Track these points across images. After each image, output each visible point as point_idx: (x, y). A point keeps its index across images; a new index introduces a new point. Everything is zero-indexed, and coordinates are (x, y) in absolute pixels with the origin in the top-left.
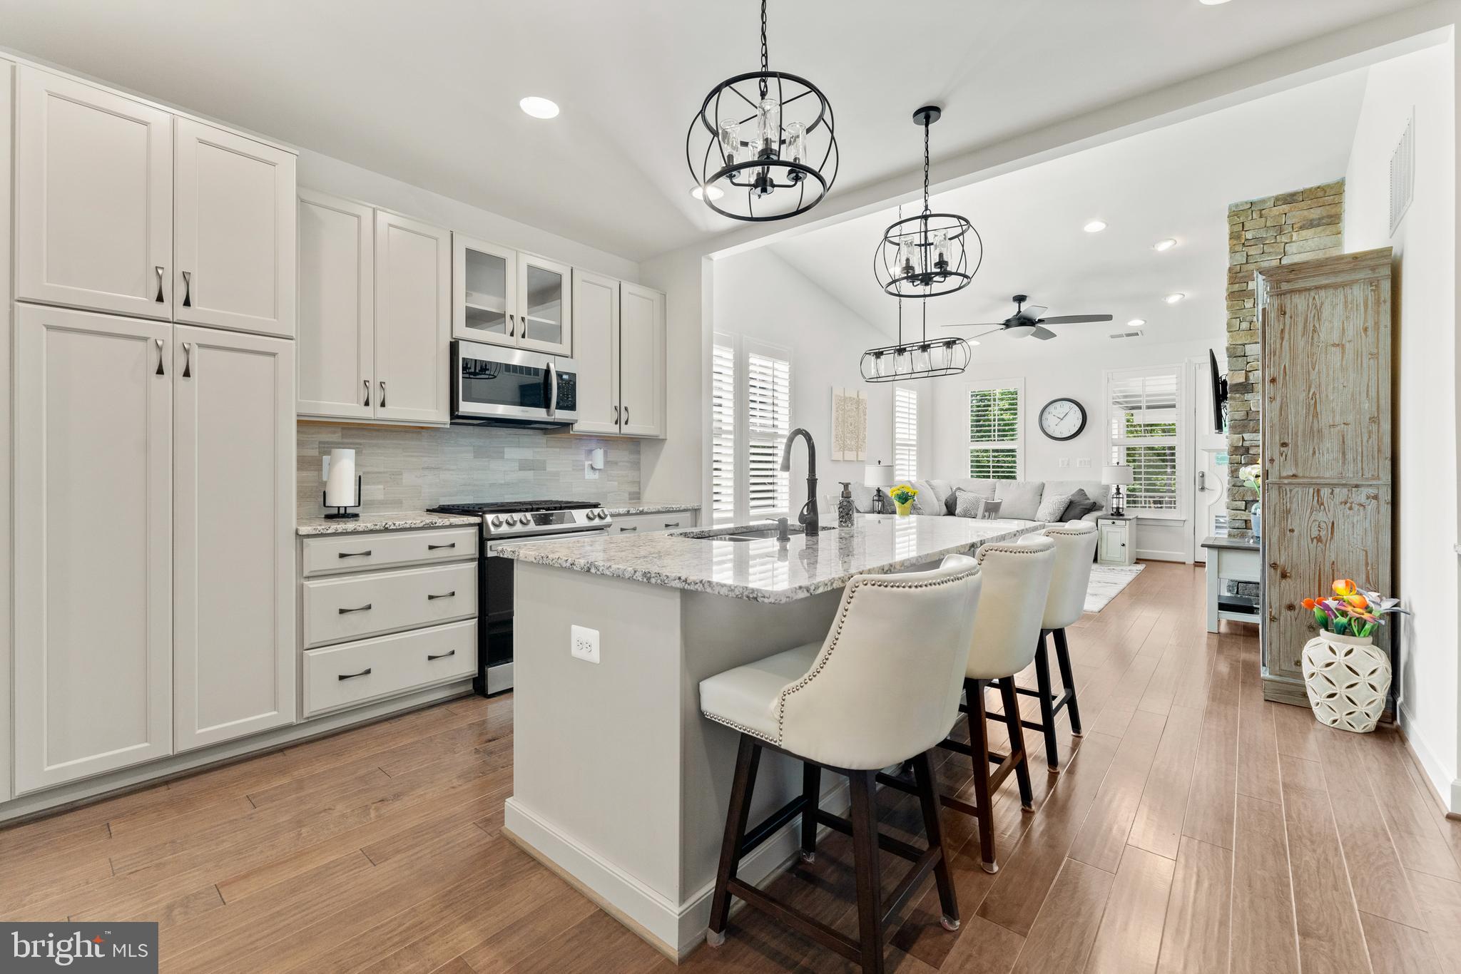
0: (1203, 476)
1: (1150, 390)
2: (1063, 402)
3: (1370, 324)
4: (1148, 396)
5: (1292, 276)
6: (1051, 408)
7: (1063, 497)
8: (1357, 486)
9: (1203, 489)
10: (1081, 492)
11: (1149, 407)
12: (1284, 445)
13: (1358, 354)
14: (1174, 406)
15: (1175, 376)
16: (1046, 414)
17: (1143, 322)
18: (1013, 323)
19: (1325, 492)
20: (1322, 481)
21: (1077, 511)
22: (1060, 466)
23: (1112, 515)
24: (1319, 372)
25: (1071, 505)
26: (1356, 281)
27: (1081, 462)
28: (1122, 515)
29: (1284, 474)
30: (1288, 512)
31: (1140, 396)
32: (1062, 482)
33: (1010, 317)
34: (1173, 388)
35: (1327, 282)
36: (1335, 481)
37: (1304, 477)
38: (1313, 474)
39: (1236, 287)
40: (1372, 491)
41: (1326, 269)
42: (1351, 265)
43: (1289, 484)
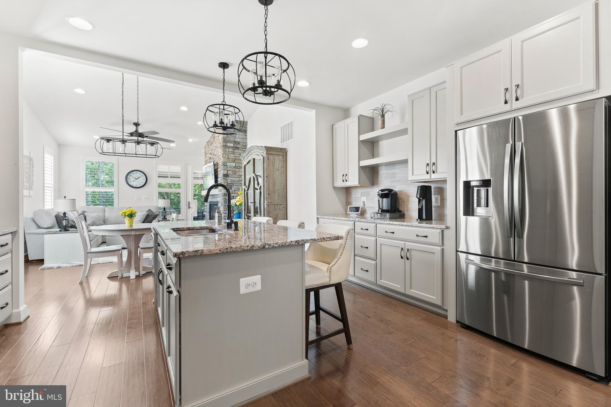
0: (189, 203)
1: (171, 171)
2: (137, 171)
3: (283, 166)
4: (170, 173)
5: (270, 150)
6: (131, 174)
7: (144, 213)
8: (281, 205)
9: (189, 208)
10: (150, 210)
11: (171, 177)
12: (269, 194)
13: (281, 172)
14: (179, 178)
15: (180, 167)
16: (129, 177)
17: (176, 145)
18: (134, 134)
19: (276, 206)
20: (275, 204)
21: (150, 218)
22: (136, 199)
23: (162, 219)
24: (275, 176)
25: (147, 216)
26: (281, 155)
27: (145, 198)
28: (166, 219)
29: (269, 202)
30: (270, 212)
31: (168, 172)
32: (139, 207)
33: (132, 132)
34: (180, 171)
35: (276, 153)
36: (278, 204)
37: (273, 203)
38: (274, 202)
39: (225, 144)
40: (283, 206)
41: (276, 150)
42: (280, 151)
43: (270, 204)
